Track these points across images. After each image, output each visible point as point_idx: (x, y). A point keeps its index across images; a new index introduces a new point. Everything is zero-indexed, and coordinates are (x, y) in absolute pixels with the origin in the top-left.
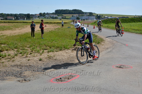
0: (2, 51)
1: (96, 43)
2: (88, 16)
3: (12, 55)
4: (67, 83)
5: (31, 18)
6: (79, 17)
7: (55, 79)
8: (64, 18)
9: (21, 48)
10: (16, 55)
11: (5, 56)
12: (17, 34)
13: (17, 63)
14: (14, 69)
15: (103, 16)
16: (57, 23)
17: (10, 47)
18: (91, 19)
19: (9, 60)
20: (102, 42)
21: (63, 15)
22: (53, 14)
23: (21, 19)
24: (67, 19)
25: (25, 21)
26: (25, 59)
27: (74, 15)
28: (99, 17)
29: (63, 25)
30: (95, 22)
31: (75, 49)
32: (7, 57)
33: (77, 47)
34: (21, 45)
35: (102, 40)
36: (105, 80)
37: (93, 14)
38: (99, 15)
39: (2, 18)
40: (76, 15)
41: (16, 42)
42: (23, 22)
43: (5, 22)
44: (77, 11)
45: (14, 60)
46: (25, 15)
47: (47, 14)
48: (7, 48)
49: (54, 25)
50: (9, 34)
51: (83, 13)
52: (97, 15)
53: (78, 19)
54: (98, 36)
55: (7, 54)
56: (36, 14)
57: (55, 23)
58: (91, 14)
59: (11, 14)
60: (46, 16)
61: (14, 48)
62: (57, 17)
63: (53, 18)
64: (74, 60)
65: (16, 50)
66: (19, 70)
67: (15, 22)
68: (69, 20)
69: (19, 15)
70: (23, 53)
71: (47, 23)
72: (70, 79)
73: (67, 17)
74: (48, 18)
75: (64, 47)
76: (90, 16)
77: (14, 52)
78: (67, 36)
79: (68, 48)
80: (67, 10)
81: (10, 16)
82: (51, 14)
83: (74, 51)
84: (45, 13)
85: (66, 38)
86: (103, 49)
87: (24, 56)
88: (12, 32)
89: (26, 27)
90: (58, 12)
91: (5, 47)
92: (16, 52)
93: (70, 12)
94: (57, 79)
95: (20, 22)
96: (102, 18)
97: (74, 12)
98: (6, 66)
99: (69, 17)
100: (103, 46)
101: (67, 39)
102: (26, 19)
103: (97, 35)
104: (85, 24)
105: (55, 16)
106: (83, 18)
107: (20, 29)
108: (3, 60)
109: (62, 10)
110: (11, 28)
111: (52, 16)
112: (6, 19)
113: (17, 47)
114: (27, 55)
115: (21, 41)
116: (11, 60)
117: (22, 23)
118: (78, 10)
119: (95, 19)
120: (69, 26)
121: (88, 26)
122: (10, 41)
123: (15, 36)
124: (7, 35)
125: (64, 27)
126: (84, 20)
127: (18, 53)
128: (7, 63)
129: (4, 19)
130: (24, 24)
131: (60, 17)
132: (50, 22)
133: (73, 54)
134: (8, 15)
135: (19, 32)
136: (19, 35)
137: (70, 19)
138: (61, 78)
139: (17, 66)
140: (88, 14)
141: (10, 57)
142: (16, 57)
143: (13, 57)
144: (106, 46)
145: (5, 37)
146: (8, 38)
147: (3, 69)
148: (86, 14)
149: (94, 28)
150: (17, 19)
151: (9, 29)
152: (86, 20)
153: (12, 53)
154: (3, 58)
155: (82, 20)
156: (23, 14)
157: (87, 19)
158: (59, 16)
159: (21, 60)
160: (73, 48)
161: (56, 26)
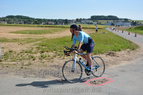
0: (43, 52)
1: (131, 49)
2: (123, 22)
3: (51, 56)
4: (101, 86)
5: (69, 23)
6: (114, 23)
7: (90, 81)
8: (99, 23)
9: (59, 50)
10: (55, 56)
11: (46, 57)
12: (55, 37)
13: (55, 64)
14: (53, 69)
15: (139, 22)
16: (93, 28)
17: (49, 49)
18: (126, 25)
19: (49, 60)
20: (137, 48)
21: (99, 21)
22: (89, 19)
23: (60, 24)
24: (102, 24)
25: (63, 26)
26: (62, 61)
27: (109, 21)
28: (134, 23)
29: (97, 30)
30: (130, 28)
31: (109, 54)
32: (47, 58)
33: (112, 52)
34: (59, 48)
35: (137, 47)
36: (140, 87)
37: (129, 20)
38: (134, 21)
39: (44, 23)
40: (111, 21)
41: (55, 45)
42: (62, 27)
43: (46, 27)
44: (112, 17)
45: (53, 61)
46: (63, 20)
47: (84, 19)
48: (47, 50)
49: (89, 30)
50: (49, 37)
51: (118, 19)
52: (133, 21)
53: (113, 24)
54: (133, 43)
55: (47, 55)
56: (73, 20)
57: (90, 28)
58: (126, 20)
59: (52, 19)
60: (83, 21)
61: (53, 50)
62: (93, 22)
63: (89, 23)
64: (108, 65)
65: (55, 52)
66: (57, 70)
67: (55, 27)
68: (103, 25)
69: (59, 21)
70: (61, 54)
71: (83, 28)
72: (104, 83)
73: (102, 23)
74: (84, 23)
75: (99, 52)
76: (125, 22)
77: (53, 53)
78: (102, 41)
79: (102, 53)
80: (102, 16)
81: (51, 21)
82: (87, 19)
83: (108, 55)
84: (81, 19)
85: (100, 43)
86: (138, 56)
87: (62, 58)
88: (52, 35)
89: (64, 31)
90: (94, 18)
91: (46, 48)
92: (54, 54)
93: (105, 18)
94: (92, 82)
95: (59, 27)
96: (138, 25)
97: (109, 18)
98: (46, 66)
99: (104, 23)
100: (138, 53)
101: (102, 44)
102: (64, 24)
103: (132, 41)
104: (120, 29)
105: (90, 22)
106: (118, 24)
107: (58, 33)
108: (44, 60)
109: (97, 16)
110: (51, 31)
111: (88, 21)
112: (47, 24)
113: (55, 49)
114: (65, 57)
115: (59, 43)
116: (51, 61)
117: (60, 28)
118: (114, 16)
119: (130, 26)
120: (104, 31)
121: (123, 32)
122: (49, 44)
123: (54, 39)
124: (48, 38)
125: (99, 32)
126: (119, 26)
127: (56, 54)
128: (47, 63)
129: (45, 24)
130: (62, 28)
131: (95, 23)
132: (86, 27)
133: (107, 58)
134: (49, 20)
135: (58, 35)
136: (57, 38)
137: (105, 24)
138: (95, 81)
139: (55, 66)
140: (124, 20)
141: (49, 58)
142: (54, 58)
143: (52, 58)
144: (141, 53)
145: (46, 40)
146: (48, 40)
147: (44, 68)
148: (121, 20)
149: (129, 34)
150: (57, 24)
151: (49, 32)
152: (120, 26)
153: (51, 54)
154: (44, 58)
155: (116, 26)
156: (62, 20)
157: (122, 25)
158: (94, 21)
159: (59, 61)
160: (108, 53)
161: (92, 31)
